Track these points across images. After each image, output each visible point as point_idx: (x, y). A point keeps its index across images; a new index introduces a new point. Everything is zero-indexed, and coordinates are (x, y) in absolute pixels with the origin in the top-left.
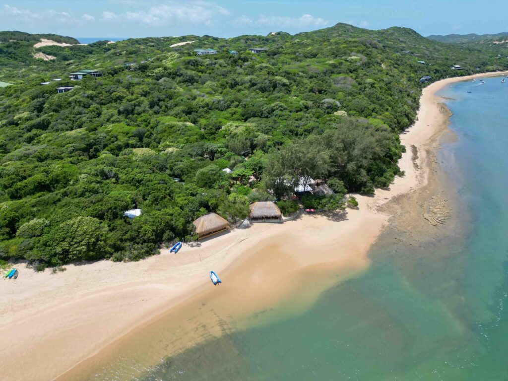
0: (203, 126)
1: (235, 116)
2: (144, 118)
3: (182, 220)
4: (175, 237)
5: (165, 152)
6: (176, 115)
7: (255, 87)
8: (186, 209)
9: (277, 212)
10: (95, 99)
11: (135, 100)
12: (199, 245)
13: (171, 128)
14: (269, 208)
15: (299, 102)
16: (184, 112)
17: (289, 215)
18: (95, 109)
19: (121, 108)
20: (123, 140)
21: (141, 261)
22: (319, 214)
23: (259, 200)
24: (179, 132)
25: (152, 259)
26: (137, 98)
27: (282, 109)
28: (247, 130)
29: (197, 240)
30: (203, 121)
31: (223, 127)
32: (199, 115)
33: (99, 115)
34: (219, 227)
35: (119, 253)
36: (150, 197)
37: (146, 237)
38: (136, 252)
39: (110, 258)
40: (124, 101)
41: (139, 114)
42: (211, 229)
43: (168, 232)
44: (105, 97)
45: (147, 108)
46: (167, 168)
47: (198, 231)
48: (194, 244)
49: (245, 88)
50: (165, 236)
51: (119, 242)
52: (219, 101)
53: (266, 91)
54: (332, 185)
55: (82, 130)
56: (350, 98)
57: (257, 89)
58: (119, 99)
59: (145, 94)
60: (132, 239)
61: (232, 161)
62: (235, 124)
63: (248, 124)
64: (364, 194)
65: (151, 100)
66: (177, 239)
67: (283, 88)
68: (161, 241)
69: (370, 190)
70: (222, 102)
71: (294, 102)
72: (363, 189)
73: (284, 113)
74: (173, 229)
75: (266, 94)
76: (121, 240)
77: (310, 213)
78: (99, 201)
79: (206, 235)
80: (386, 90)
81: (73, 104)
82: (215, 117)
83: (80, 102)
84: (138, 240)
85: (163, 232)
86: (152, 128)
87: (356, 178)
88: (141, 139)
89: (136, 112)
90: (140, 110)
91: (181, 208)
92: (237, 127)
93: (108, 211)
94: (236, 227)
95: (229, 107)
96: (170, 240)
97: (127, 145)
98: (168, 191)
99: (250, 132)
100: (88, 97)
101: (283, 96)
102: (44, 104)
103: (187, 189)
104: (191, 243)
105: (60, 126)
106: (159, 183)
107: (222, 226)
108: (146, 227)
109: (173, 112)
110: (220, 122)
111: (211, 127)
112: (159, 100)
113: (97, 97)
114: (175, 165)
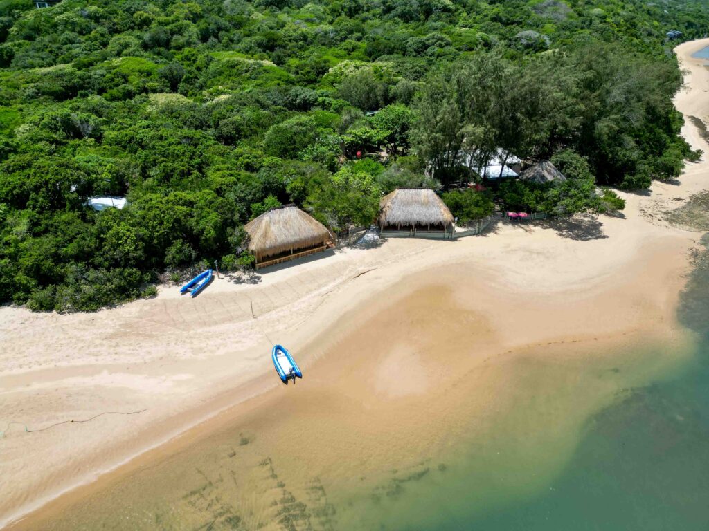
0: (293, 69)
1: (354, 54)
2: (186, 53)
4: (199, 258)
5: (214, 102)
6: (247, 51)
7: (393, 13)
10: (102, 20)
11: (173, 22)
13: (233, 67)
14: (426, 204)
15: (474, 34)
16: (259, 45)
17: (471, 224)
18: (98, 35)
19: (147, 36)
20: (135, 82)
22: (534, 224)
23: (403, 188)
24: (248, 75)
26: (177, 20)
27: (443, 43)
28: (375, 72)
30: (294, 62)
31: (330, 70)
32: (289, 52)
33: (105, 45)
34: (306, 239)
36: (155, 172)
40: (153, 25)
41: (179, 48)
42: (288, 244)
44: (123, 19)
45: (194, 39)
46: (209, 127)
49: (374, 15)
50: (171, 254)
52: (326, 33)
53: (412, 18)
54: (563, 163)
55: (67, 68)
56: (567, 33)
57: (395, 16)
58: (146, 22)
59: (196, 18)
61: (345, 117)
62: (353, 63)
63: (378, 63)
65: (203, 26)
66: (204, 263)
67: (443, 15)
68: (162, 266)
69: (644, 180)
70: (332, 35)
71: (464, 34)
72: (627, 176)
73: (446, 50)
75: (413, 23)
77: (514, 221)
80: (629, 28)
81: (61, 28)
82: (314, 55)
83: (74, 24)
86: (199, 69)
88: (173, 84)
89: (173, 44)
90: (181, 41)
91: (219, 192)
92: (357, 67)
94: (349, 245)
95: (343, 40)
96: (185, 263)
97: (146, 90)
99: (381, 76)
100: (89, 16)
101: (444, 26)
102: (10, 26)
105: (29, 61)
107: (313, 239)
109: (241, 45)
110: (326, 62)
111: (307, 69)
112: (219, 29)
113: (106, 18)
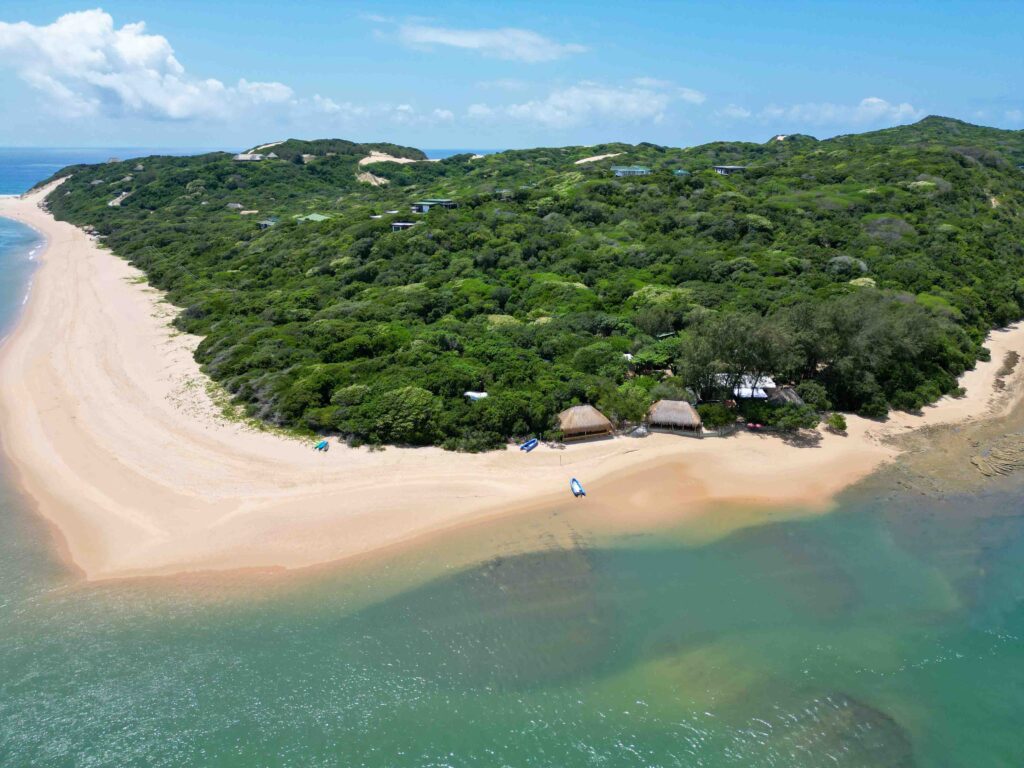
0: (602, 291)
1: (660, 277)
2: (510, 274)
3: (542, 408)
4: (530, 432)
5: (535, 323)
6: (562, 272)
7: (707, 232)
8: (551, 396)
9: (694, 418)
10: (443, 241)
11: (502, 245)
12: (562, 448)
13: (551, 289)
14: (682, 411)
15: (783, 258)
16: (574, 266)
17: (716, 428)
18: (441, 257)
19: (480, 257)
20: (475, 302)
21: (480, 455)
22: (768, 434)
23: (666, 398)
24: (562, 297)
25: (494, 455)
26: (505, 243)
27: (748, 269)
28: (674, 299)
29: (560, 440)
30: (604, 283)
31: (635, 293)
32: (599, 273)
33: (446, 265)
34: (595, 427)
35: (454, 438)
36: (503, 378)
37: (490, 423)
38: (474, 441)
39: (440, 444)
40: (485, 246)
41: (505, 267)
42: (584, 428)
43: (520, 421)
44: (459, 239)
45: (518, 259)
46: (533, 345)
47: (562, 427)
48: (556, 445)
49: (688, 232)
50: (516, 427)
51: (454, 425)
52: (637, 253)
53: (726, 238)
54: (803, 391)
55: (420, 286)
56: (893, 257)
57: (709, 235)
58: (479, 243)
59: (519, 238)
60: (472, 423)
61: (637, 342)
62: (655, 289)
63: (679, 290)
64: (865, 414)
65: (526, 247)
66: (533, 435)
67: (759, 235)
68: (510, 434)
69: (878, 409)
70: (642, 255)
71: (773, 259)
72: (864, 405)
73: (750, 276)
74: (528, 419)
75: (726, 243)
76: (458, 424)
77: (753, 430)
78: (435, 371)
79: (575, 435)
81: (411, 248)
82: (623, 277)
83: (421, 245)
84: (479, 426)
85: (514, 420)
86: (521, 289)
87: (852, 386)
88: (502, 304)
89: (500, 264)
90: (507, 262)
91: (544, 393)
92: (658, 293)
93: (444, 384)
94: (624, 434)
95: (652, 262)
96: (522, 434)
97: (481, 310)
98: (529, 372)
99: (679, 303)
100: (433, 238)
101: (756, 247)
102: (371, 246)
103: (556, 371)
104: (551, 443)
105: (390, 279)
106: (518, 360)
107: (600, 426)
108: (492, 409)
109: (557, 267)
110: (631, 286)
111: (614, 291)
112: (539, 248)
113: (445, 239)
114: (546, 339)
